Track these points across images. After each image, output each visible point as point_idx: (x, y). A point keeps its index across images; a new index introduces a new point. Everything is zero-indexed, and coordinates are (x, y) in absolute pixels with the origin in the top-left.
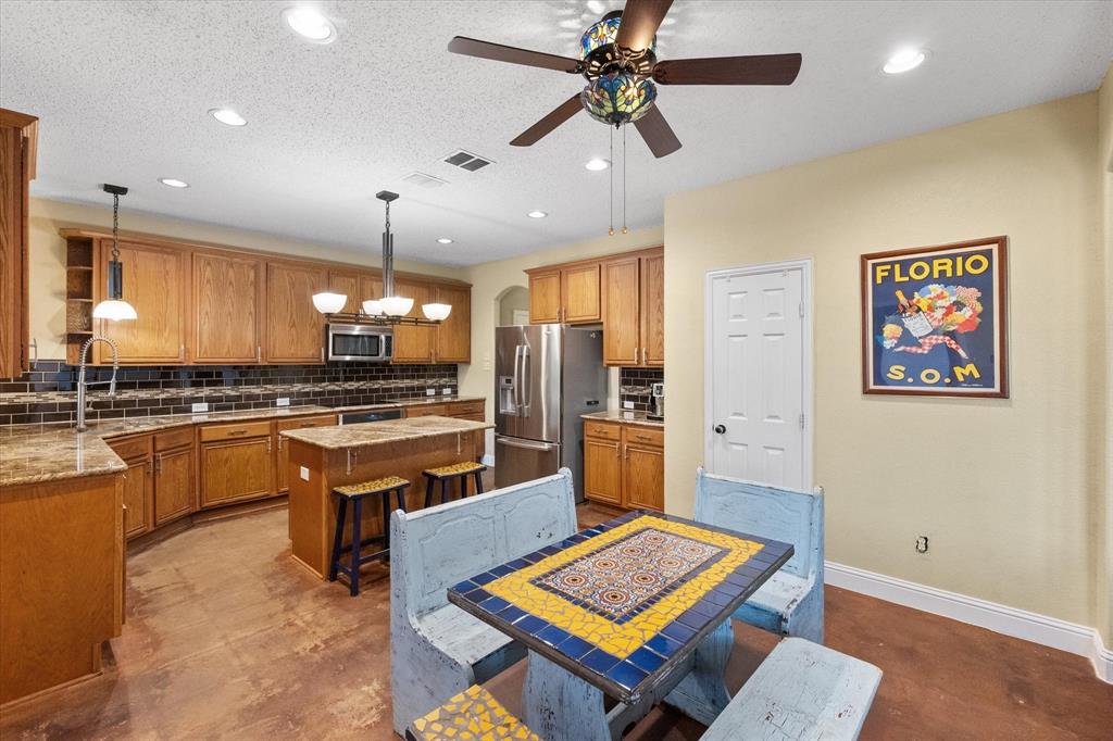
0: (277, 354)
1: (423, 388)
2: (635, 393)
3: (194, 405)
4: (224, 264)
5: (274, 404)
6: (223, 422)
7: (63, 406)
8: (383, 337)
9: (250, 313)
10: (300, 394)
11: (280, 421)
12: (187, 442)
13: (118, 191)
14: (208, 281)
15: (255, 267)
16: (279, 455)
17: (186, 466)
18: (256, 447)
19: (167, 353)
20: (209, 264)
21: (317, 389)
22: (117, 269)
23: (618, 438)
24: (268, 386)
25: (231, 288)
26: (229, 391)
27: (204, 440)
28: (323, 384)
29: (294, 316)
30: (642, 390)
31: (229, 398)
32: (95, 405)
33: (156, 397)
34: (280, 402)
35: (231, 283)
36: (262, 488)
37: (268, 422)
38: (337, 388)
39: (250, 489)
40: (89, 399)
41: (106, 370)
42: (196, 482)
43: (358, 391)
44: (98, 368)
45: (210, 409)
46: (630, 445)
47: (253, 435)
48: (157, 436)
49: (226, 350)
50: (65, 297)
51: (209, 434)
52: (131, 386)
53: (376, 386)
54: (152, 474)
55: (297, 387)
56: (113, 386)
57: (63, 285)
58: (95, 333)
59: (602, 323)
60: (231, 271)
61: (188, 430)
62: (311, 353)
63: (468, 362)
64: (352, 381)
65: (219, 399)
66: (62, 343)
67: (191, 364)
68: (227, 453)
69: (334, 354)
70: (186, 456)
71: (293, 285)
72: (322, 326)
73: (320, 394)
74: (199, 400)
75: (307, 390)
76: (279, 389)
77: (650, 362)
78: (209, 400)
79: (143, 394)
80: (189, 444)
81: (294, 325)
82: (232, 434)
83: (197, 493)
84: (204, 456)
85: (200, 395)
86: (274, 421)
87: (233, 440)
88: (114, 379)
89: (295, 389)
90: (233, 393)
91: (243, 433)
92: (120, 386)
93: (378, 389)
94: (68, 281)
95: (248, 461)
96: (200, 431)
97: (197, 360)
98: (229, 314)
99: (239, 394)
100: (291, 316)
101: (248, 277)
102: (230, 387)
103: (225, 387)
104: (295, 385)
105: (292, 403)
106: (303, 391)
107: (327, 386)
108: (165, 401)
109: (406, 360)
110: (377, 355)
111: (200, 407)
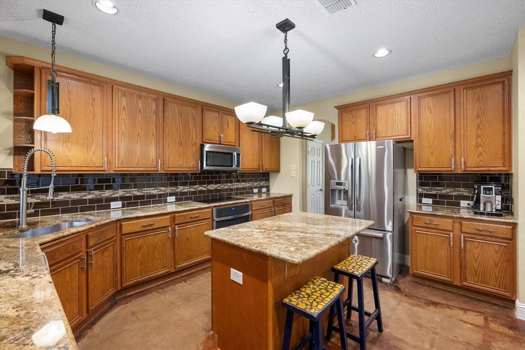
0: (171, 165)
1: (251, 188)
2: (434, 192)
3: (112, 203)
4: (135, 96)
5: (166, 201)
6: (138, 218)
7: (10, 207)
8: (235, 154)
9: (153, 134)
10: (182, 194)
11: (176, 215)
12: (111, 236)
13: (55, 19)
14: (124, 108)
15: (156, 100)
16: (176, 241)
17: (111, 256)
18: (160, 235)
19: (94, 163)
20: (125, 95)
21: (192, 190)
22: (54, 89)
23: (451, 230)
24: (162, 188)
25: (140, 114)
26: (136, 192)
27: (124, 233)
28: (196, 186)
29: (182, 138)
30: (441, 190)
31: (136, 197)
32: (37, 205)
33: (84, 198)
34: (169, 199)
35: (140, 111)
36: (164, 267)
38: (204, 189)
39: (157, 269)
40: (30, 200)
41: (45, 177)
42: (119, 268)
44: (40, 175)
45: (123, 206)
46: (466, 235)
47: (160, 226)
48: (90, 234)
49: (137, 160)
50: (12, 117)
51: (127, 228)
52: (65, 189)
53: (226, 187)
54: (85, 270)
55: (180, 189)
56: (51, 191)
57: (10, 107)
58: (37, 146)
59: (412, 141)
60: (140, 101)
61: (112, 226)
62: (192, 164)
63: (278, 171)
64: (213, 184)
65: (129, 198)
66: (9, 154)
67: (112, 172)
68: (140, 242)
69: (207, 165)
70: (112, 247)
71: (181, 115)
72: (199, 146)
73: (194, 193)
74: (116, 199)
75: (186, 190)
76: (169, 190)
77: (468, 169)
78: (122, 199)
79: (75, 196)
80: (113, 237)
81: (181, 144)
82: (144, 227)
83: (119, 276)
84: (124, 245)
85: (116, 195)
86: (172, 215)
87: (145, 231)
88: (52, 185)
89: (179, 190)
90: (139, 194)
91: (151, 225)
92: (57, 190)
93: (227, 189)
94: (14, 103)
95: (155, 247)
96: (121, 225)
97: (117, 169)
98: (139, 134)
99: (142, 194)
100: (180, 138)
101: (152, 107)
102: (137, 189)
103: (133, 189)
104: (179, 187)
105: (177, 200)
106: (183, 191)
107: (198, 187)
108: (91, 201)
109: (247, 170)
110: (231, 165)
111: (116, 204)
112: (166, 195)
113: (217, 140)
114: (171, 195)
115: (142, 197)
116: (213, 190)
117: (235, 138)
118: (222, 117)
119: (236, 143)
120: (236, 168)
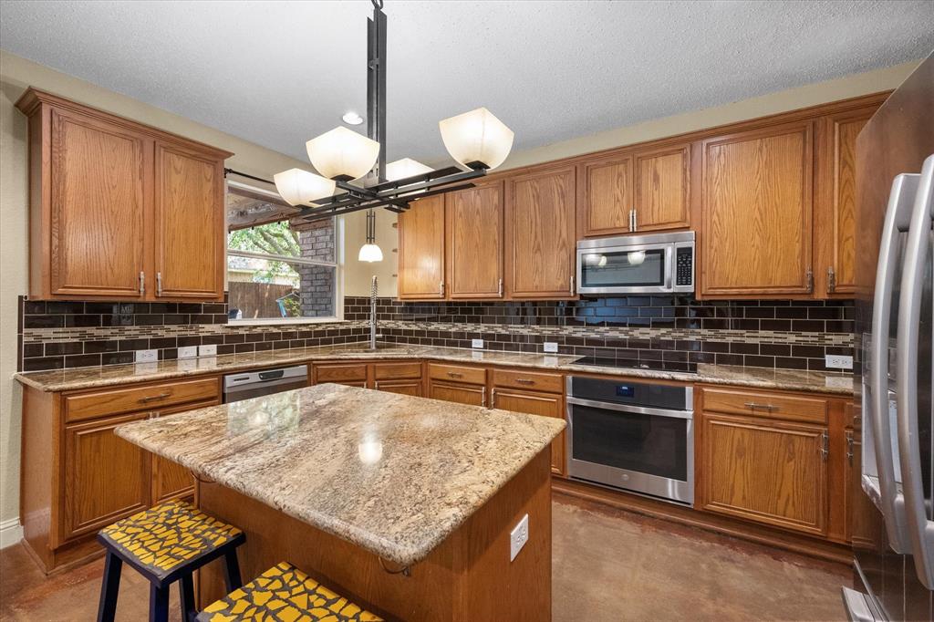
0: (521, 287)
3: (474, 341)
10: (571, 340)
21: (593, 335)
24: (535, 327)
26: (499, 329)
28: (602, 329)
29: (539, 237)
31: (501, 337)
34: (549, 347)
38: (622, 336)
43: (657, 343)
45: (485, 347)
55: (568, 330)
62: (559, 284)
65: (492, 337)
69: (584, 284)
71: (537, 197)
74: (477, 336)
75: (579, 335)
76: (547, 330)
78: (485, 336)
81: (538, 249)
85: (478, 331)
86: (489, 369)
89: (565, 332)
90: (504, 332)
98: (477, 245)
99: (508, 333)
100: (536, 237)
101: (493, 199)
102: (500, 325)
103: (496, 325)
104: (565, 327)
105: (561, 350)
106: (574, 335)
109: (734, 291)
110: (662, 283)
111: (478, 343)
112: (542, 339)
113: (622, 225)
114: (551, 339)
115: (507, 337)
116: (647, 340)
117: (684, 208)
118: (637, 167)
119: (685, 221)
120: (675, 289)
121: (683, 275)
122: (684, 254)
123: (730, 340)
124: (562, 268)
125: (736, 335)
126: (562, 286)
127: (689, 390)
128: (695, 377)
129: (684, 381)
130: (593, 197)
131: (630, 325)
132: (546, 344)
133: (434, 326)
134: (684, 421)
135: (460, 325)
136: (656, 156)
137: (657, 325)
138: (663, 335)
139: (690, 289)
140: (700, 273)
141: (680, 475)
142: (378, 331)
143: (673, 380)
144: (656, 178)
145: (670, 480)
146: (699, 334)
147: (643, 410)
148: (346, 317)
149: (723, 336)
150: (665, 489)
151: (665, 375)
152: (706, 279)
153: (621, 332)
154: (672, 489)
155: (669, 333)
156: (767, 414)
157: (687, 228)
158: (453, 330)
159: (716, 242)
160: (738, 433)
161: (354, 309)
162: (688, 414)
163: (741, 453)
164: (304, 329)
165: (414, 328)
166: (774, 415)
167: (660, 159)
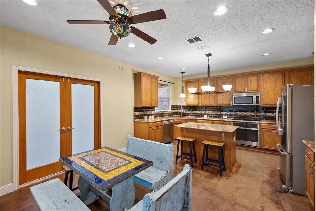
0: (218, 103)
3: (205, 115)
5: (222, 117)
6: (201, 120)
8: (254, 97)
10: (230, 115)
21: (235, 114)
24: (221, 112)
26: (211, 113)
28: (238, 113)
31: (212, 114)
34: (224, 117)
37: (211, 121)
38: (243, 114)
43: (251, 116)
45: (208, 117)
55: (229, 113)
62: (228, 103)
64: (248, 112)
67: (201, 106)
69: (234, 103)
71: (223, 84)
74: (206, 114)
75: (232, 114)
78: (208, 114)
81: (223, 95)
85: (206, 113)
86: (213, 121)
90: (213, 113)
93: (260, 116)
105: (227, 117)
107: (239, 113)
108: (200, 114)
109: (268, 105)
110: (252, 103)
111: (206, 116)
112: (223, 115)
113: (243, 90)
114: (225, 115)
116: (249, 115)
117: (257, 87)
118: (247, 78)
119: (258, 90)
120: (256, 104)
121: (257, 102)
122: (257, 97)
123: (268, 115)
124: (229, 99)
125: (269, 114)
126: (229, 103)
127: (258, 125)
128: (260, 122)
129: (257, 123)
130: (236, 84)
131: (245, 112)
132: (224, 116)
133: (194, 112)
134: (257, 130)
135: (201, 112)
136: (251, 76)
137: (251, 112)
138: (252, 114)
139: (258, 104)
140: (261, 101)
141: (256, 141)
142: (182, 113)
143: (255, 123)
144: (251, 81)
145: (254, 142)
146: (261, 114)
147: (247, 129)
148: (172, 110)
149: (266, 114)
150: (253, 144)
151: (253, 122)
152: (262, 102)
153: (242, 113)
154: (254, 144)
155: (254, 114)
156: (274, 129)
157: (258, 92)
158: (199, 113)
159: (264, 95)
160: (268, 133)
161: (173, 108)
162: (258, 129)
163: (269, 136)
164: (165, 112)
165: (188, 112)
166: (275, 129)
167: (252, 77)
